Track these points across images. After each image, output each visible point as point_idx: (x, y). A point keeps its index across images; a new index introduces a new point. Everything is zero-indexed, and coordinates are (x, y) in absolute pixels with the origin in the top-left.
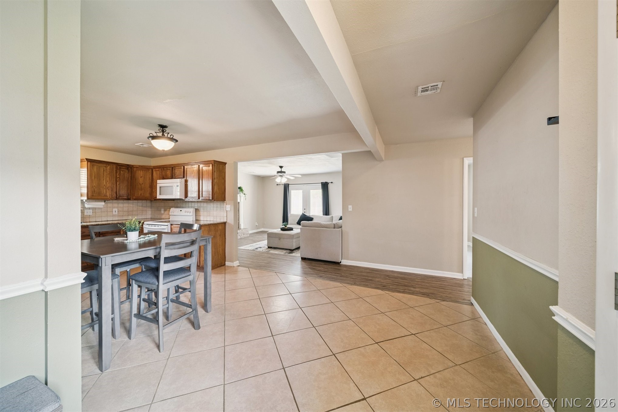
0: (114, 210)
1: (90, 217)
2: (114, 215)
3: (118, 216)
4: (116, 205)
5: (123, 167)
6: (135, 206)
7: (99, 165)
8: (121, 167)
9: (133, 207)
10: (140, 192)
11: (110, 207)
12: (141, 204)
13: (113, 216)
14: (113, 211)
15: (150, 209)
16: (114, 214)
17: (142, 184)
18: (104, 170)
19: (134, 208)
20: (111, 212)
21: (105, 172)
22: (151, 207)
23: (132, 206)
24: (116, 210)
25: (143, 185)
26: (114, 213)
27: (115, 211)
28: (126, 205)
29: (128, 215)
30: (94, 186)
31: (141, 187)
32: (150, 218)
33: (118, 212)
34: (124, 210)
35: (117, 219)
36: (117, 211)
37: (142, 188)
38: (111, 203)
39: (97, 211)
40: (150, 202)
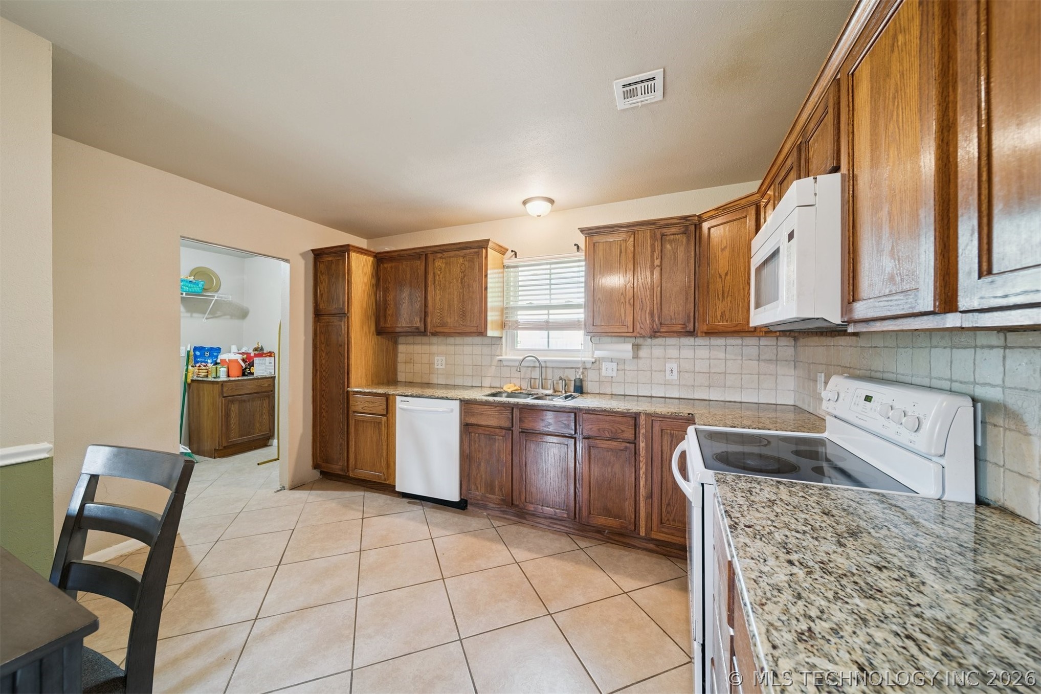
0: (669, 366)
1: (612, 382)
2: (668, 380)
3: (679, 385)
4: (673, 352)
5: (673, 230)
6: (733, 357)
7: (608, 240)
8: (665, 231)
9: (726, 360)
10: (721, 306)
11: (658, 358)
12: (754, 351)
13: (666, 384)
14: (665, 371)
15: (792, 372)
16: (667, 378)
17: (727, 274)
18: (621, 252)
19: (729, 363)
20: (660, 371)
21: (623, 254)
22: (796, 363)
23: (721, 355)
24: (674, 366)
25: (728, 277)
26: (668, 376)
27: (672, 371)
28: (703, 353)
29: (709, 387)
30: (599, 299)
31: (723, 287)
32: (792, 403)
33: (679, 372)
34: (697, 370)
35: (677, 396)
36: (675, 371)
37: (726, 290)
38: (660, 345)
39: (627, 367)
40: (793, 342)
